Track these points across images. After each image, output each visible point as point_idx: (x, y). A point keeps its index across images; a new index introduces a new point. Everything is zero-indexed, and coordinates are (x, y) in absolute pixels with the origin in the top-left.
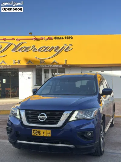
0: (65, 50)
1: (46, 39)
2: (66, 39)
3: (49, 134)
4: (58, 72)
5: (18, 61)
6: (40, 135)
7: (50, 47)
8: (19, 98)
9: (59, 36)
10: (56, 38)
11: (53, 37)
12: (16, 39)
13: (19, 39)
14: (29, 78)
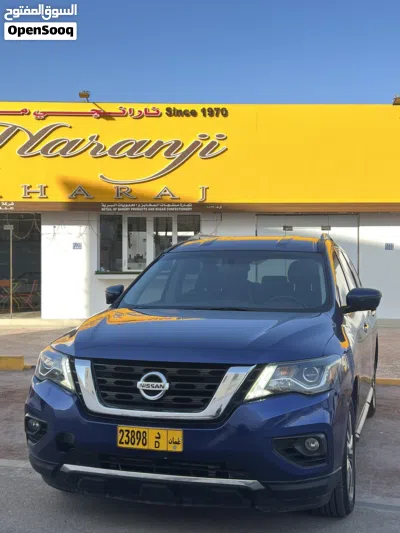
0: (203, 154)
1: (136, 114)
2: (204, 115)
3: (177, 443)
4: (175, 226)
5: (39, 190)
6: (146, 447)
7: (150, 141)
8: (40, 315)
9: (182, 107)
10: (170, 112)
11: (162, 108)
12: (35, 114)
13: (45, 113)
14: (77, 246)
